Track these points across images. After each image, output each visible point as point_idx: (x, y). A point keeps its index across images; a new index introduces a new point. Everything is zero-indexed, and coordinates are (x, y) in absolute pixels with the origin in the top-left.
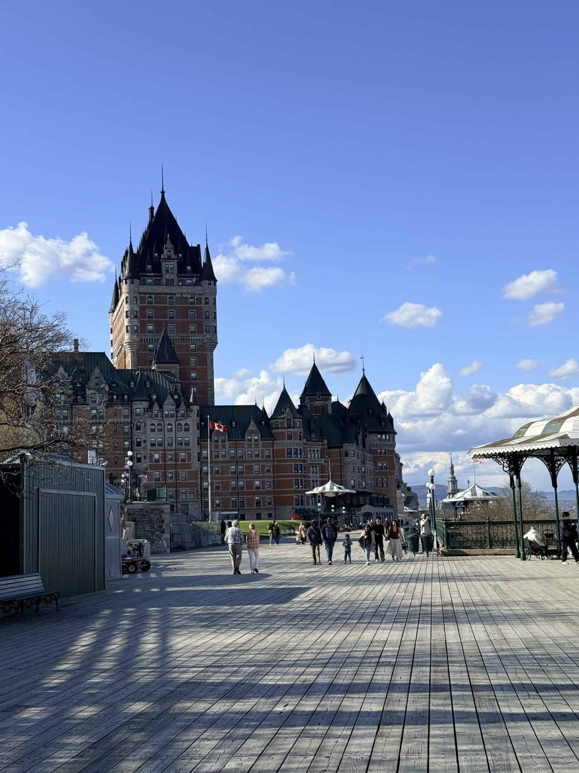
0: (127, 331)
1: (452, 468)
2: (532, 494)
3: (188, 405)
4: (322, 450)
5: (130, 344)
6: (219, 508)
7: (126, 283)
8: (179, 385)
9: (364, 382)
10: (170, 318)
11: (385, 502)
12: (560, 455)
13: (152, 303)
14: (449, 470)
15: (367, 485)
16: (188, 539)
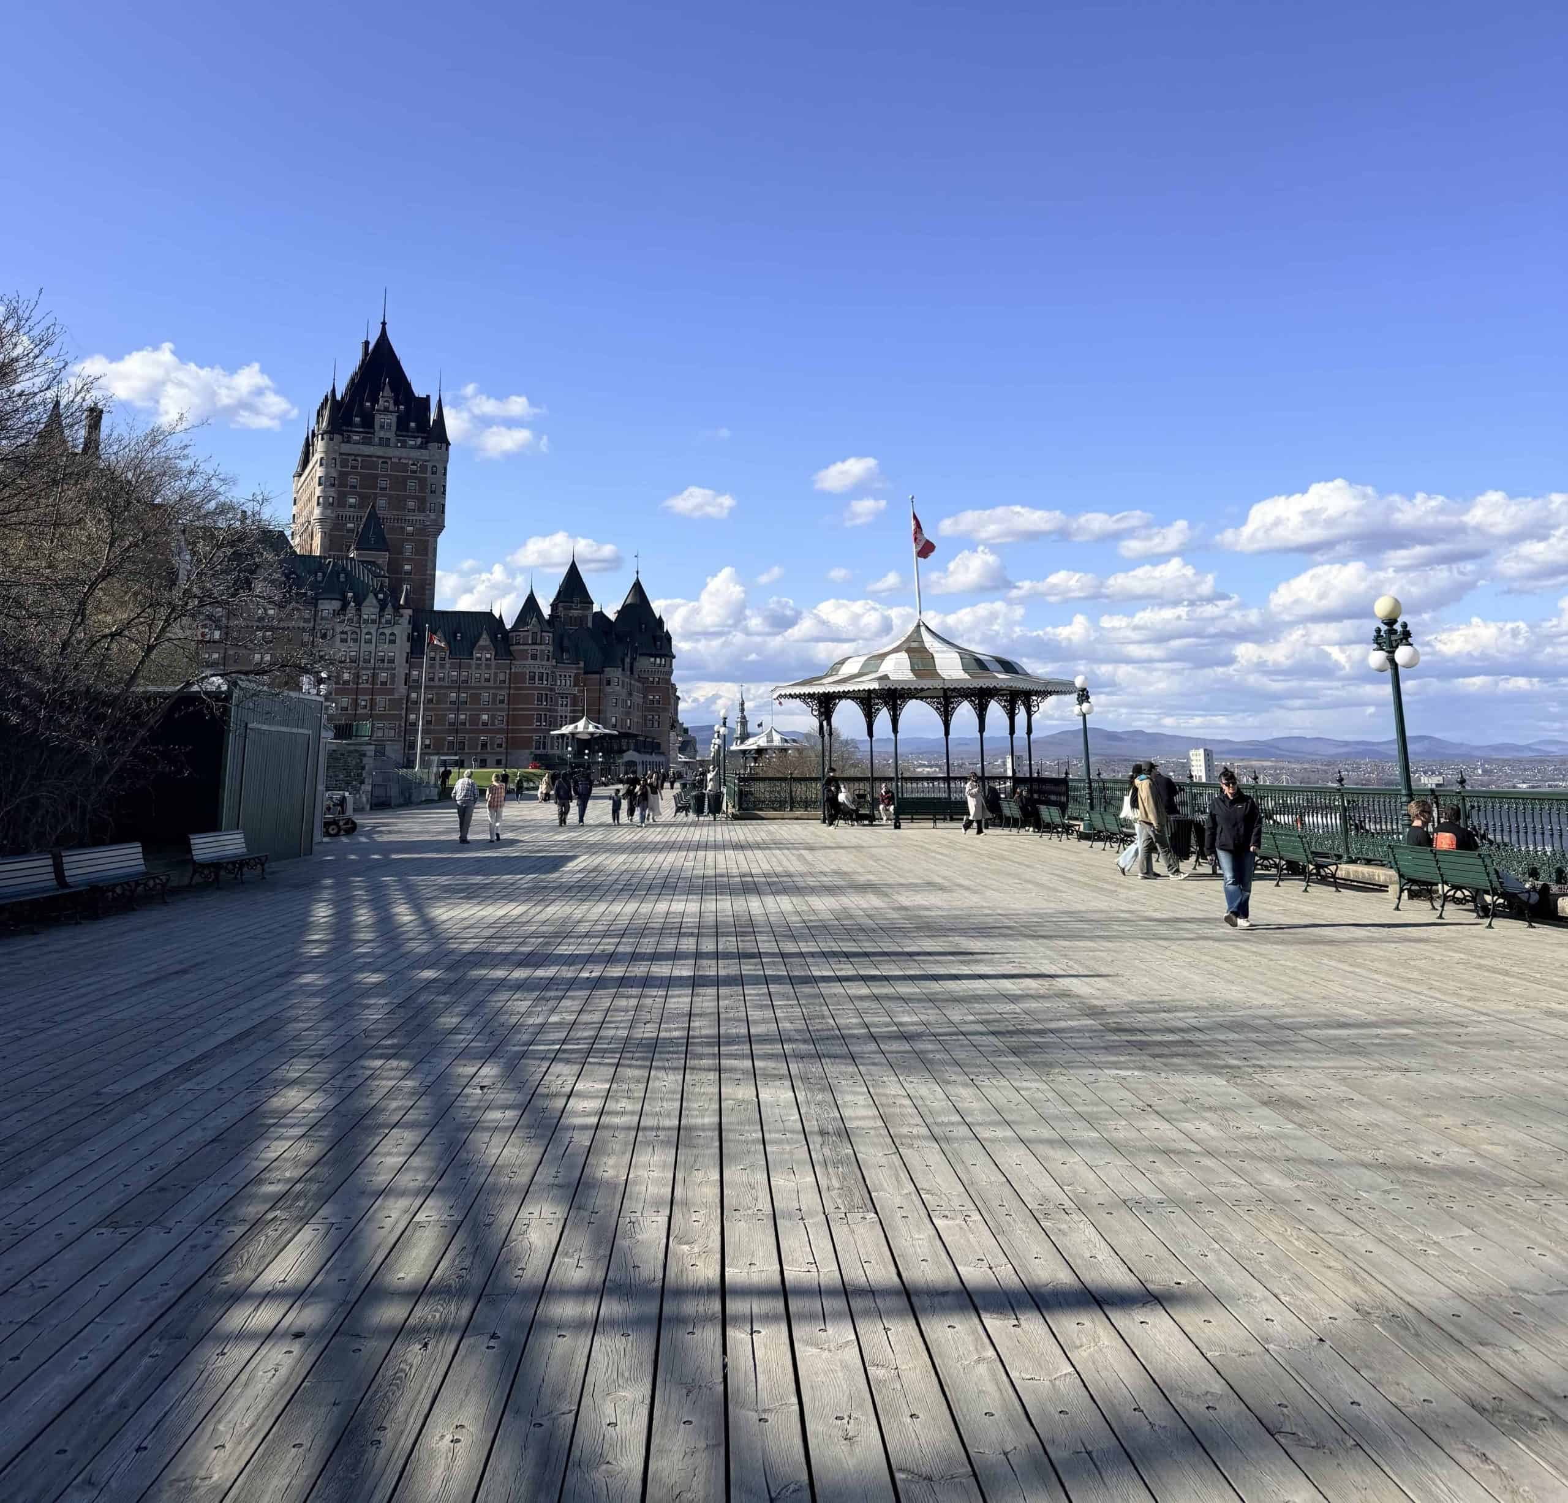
0: (318, 504)
1: (742, 704)
2: (842, 742)
3: (397, 608)
4: (577, 676)
5: (321, 521)
6: (429, 751)
7: (322, 439)
8: (387, 580)
9: (637, 588)
10: (382, 489)
11: (654, 747)
12: (878, 698)
13: (357, 468)
14: (738, 708)
15: (633, 724)
16: (394, 791)
